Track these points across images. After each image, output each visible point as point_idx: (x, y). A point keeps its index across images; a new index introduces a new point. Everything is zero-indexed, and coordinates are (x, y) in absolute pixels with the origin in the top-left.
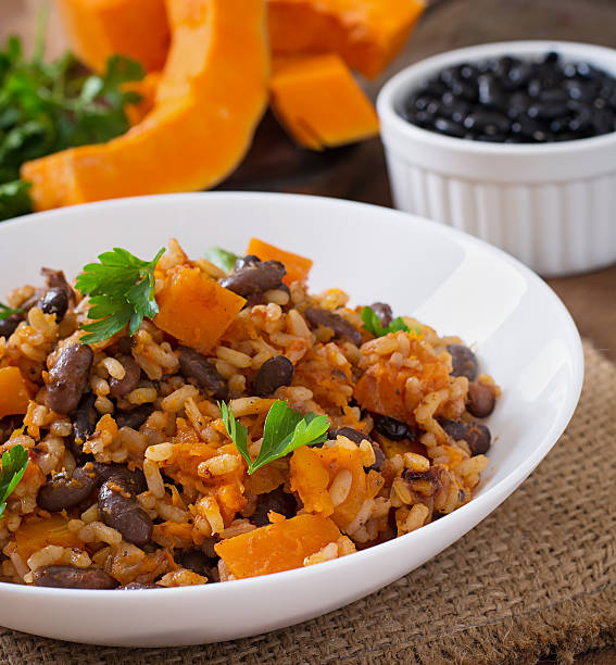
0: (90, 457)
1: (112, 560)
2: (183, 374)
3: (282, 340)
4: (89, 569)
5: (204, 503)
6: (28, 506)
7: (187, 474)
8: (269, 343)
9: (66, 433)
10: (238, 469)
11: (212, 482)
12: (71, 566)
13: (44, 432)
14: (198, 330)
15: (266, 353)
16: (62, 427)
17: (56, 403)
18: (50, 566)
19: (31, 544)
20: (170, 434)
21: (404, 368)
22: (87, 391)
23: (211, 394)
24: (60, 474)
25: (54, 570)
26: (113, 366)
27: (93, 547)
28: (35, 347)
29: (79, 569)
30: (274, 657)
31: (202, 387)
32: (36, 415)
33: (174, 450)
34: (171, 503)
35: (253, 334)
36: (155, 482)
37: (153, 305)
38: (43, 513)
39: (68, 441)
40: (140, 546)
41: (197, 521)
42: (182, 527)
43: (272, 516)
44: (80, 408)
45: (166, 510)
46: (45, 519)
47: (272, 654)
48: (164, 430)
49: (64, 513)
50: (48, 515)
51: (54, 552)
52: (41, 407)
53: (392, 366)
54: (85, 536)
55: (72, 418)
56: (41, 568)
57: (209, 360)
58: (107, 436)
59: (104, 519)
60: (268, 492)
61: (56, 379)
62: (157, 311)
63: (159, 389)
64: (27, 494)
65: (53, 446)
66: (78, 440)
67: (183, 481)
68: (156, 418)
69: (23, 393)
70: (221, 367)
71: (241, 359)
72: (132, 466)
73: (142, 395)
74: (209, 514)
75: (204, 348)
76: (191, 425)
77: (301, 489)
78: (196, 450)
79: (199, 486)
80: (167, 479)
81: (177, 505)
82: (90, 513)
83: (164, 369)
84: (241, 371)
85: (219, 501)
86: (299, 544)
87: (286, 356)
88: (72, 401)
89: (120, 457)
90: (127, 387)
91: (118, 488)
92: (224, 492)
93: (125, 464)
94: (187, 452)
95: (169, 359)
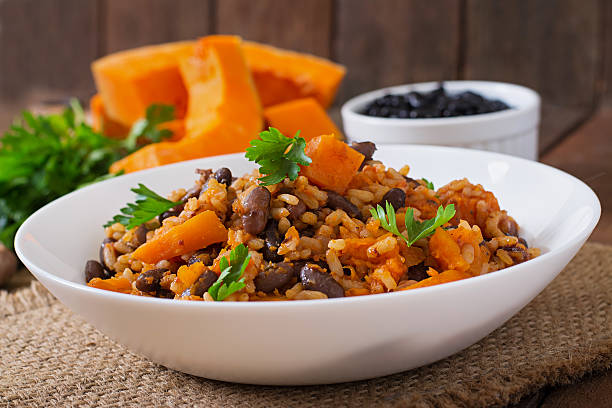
3: (391, 182)
5: (378, 273)
6: (252, 288)
7: (359, 258)
8: (382, 185)
9: (261, 246)
10: (396, 248)
11: (380, 259)
14: (336, 177)
15: (382, 191)
16: (258, 243)
17: (250, 226)
21: (472, 197)
22: (271, 218)
24: (269, 266)
26: (288, 198)
28: (221, 201)
31: (347, 211)
32: (236, 237)
33: (346, 243)
34: (351, 278)
35: (370, 182)
36: (336, 267)
38: (261, 293)
39: (263, 251)
41: (374, 286)
43: (430, 272)
44: (267, 228)
45: (347, 284)
49: (276, 291)
50: (265, 295)
52: (240, 232)
53: (465, 196)
55: (264, 236)
57: (345, 197)
60: (416, 264)
61: (249, 210)
62: (310, 161)
63: (317, 214)
64: (249, 281)
65: (254, 255)
66: (271, 248)
67: (357, 262)
68: (324, 229)
69: (221, 226)
70: (354, 201)
71: (367, 195)
72: (316, 259)
73: (311, 215)
74: (382, 278)
75: (340, 189)
76: (350, 231)
77: (444, 254)
78: (362, 241)
79: (369, 265)
80: (344, 263)
81: (355, 279)
85: (388, 269)
87: (399, 188)
88: (261, 224)
89: (307, 253)
90: (301, 210)
91: (316, 266)
92: (391, 263)
93: (311, 258)
94: (355, 244)
95: (322, 195)
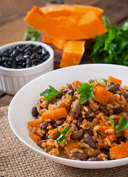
0: (81, 128)
1: (87, 151)
2: (100, 109)
3: (120, 102)
4: (83, 153)
5: (107, 139)
6: (69, 139)
7: (102, 132)
8: (118, 103)
10: (113, 132)
11: (108, 134)
12: (79, 153)
13: (71, 122)
14: (103, 100)
15: (117, 105)
16: (75, 121)
17: (73, 116)
18: (75, 153)
19: (70, 147)
20: (98, 123)
22: (80, 113)
23: (106, 114)
24: (75, 132)
25: (76, 153)
26: (86, 108)
27: (83, 148)
28: (68, 103)
29: (81, 153)
30: (120, 170)
31: (104, 112)
32: (69, 118)
33: (99, 127)
34: (99, 138)
35: (114, 101)
36: (95, 134)
37: (93, 95)
38: (72, 140)
39: (76, 124)
40: (93, 148)
41: (105, 143)
42: (102, 144)
43: (121, 142)
44: (79, 117)
45: (98, 140)
46: (72, 141)
47: (119, 170)
48: (97, 122)
49: (76, 140)
50: (73, 141)
51: (76, 150)
52: (70, 117)
54: (81, 146)
55: (77, 119)
56: (73, 153)
57: (105, 107)
58: (85, 124)
59: (85, 142)
60: (119, 136)
61: (74, 111)
63: (95, 113)
64: (69, 136)
65: (73, 125)
66: (78, 124)
67: (102, 134)
68: (95, 120)
69: (66, 113)
70: (108, 108)
71: (112, 106)
72: (90, 130)
73: (92, 115)
74: (107, 141)
75: (104, 104)
76: (102, 121)
77: (127, 136)
78: (104, 127)
79: (105, 135)
80: (98, 133)
82: (82, 140)
83: (96, 109)
84: (112, 109)
85: (109, 139)
86: (127, 148)
87: (121, 106)
88: (77, 116)
89: (88, 128)
90: (89, 113)
91: (88, 136)
92: (111, 137)
93: (89, 130)
94: (102, 128)
95: (97, 106)
